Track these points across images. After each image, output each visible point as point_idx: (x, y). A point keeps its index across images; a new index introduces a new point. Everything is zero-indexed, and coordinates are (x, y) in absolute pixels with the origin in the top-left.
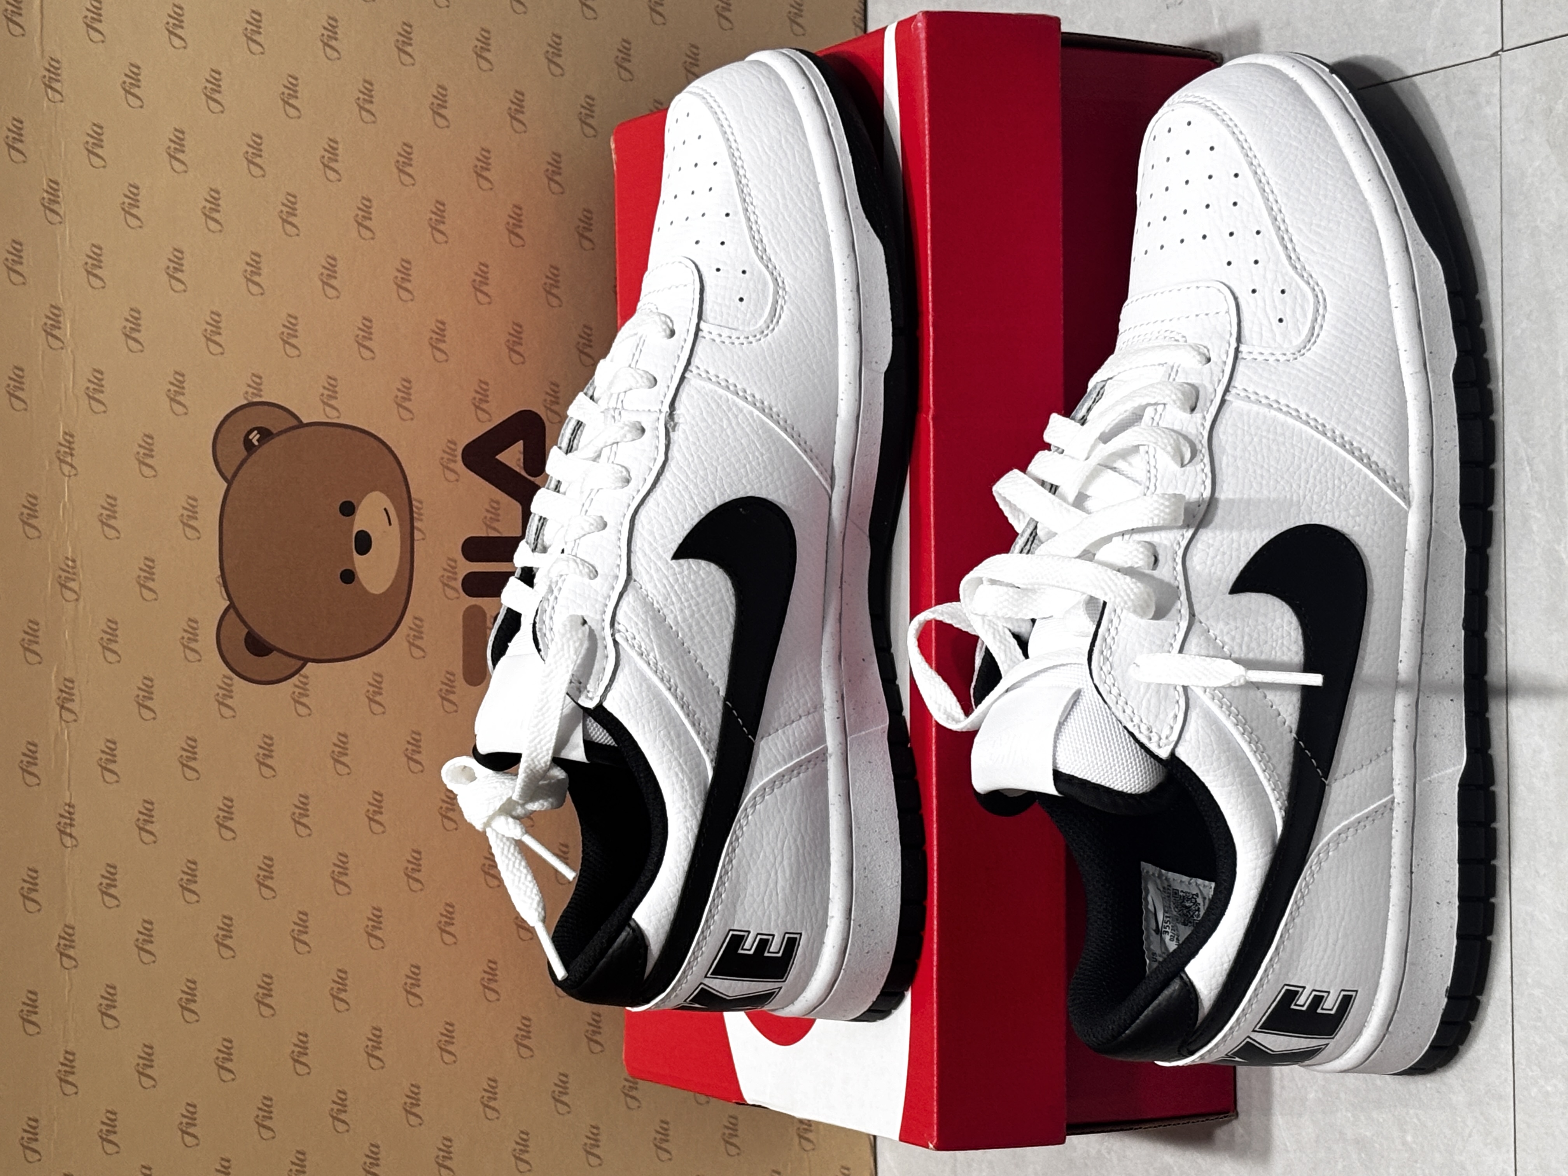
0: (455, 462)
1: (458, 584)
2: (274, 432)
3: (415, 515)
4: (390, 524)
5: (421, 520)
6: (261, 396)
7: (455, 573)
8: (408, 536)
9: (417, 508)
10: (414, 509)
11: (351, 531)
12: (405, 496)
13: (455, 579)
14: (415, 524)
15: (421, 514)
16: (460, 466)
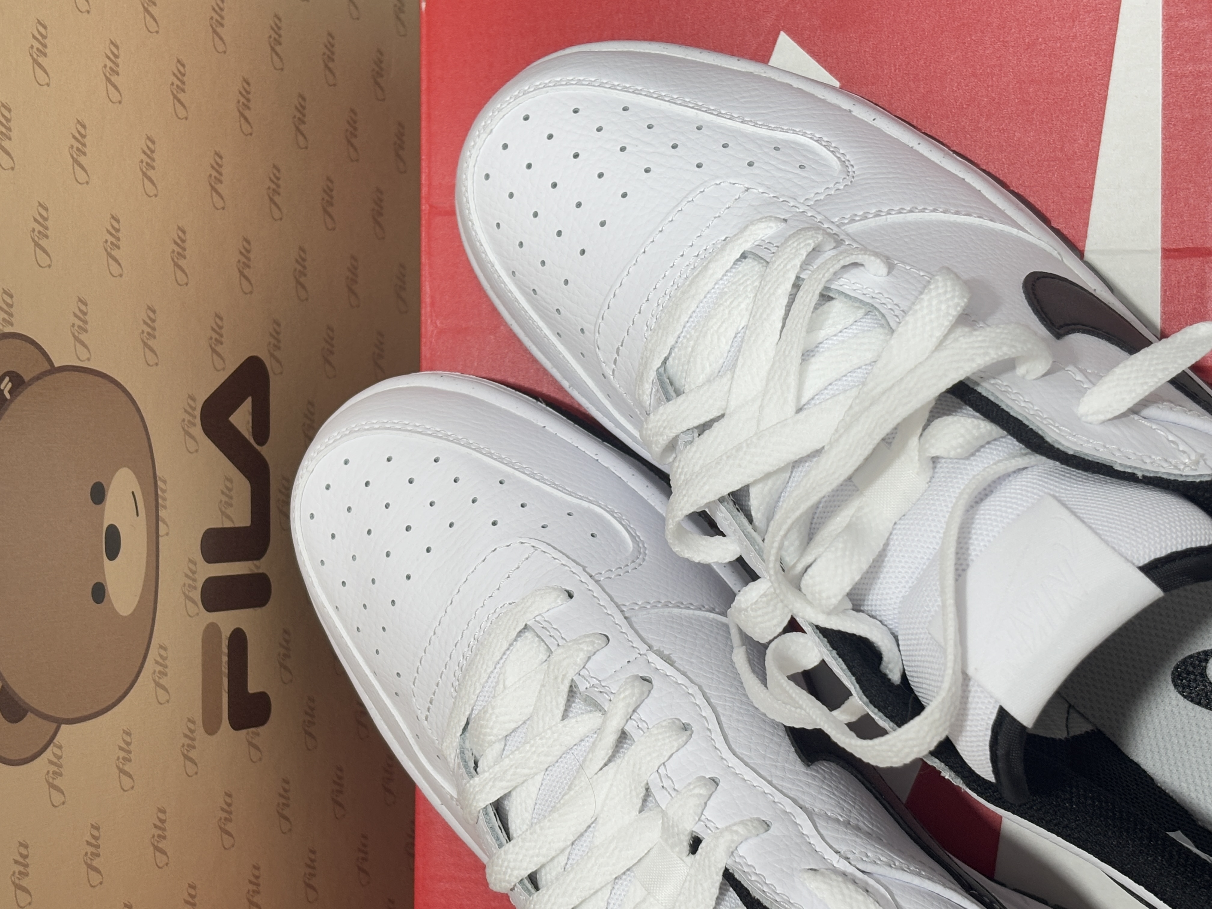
0: (194, 425)
1: (197, 595)
2: (26, 378)
3: (160, 501)
4: (138, 515)
5: (165, 507)
6: (12, 324)
7: (195, 580)
8: (153, 530)
9: (162, 490)
10: (159, 492)
11: (102, 527)
12: (151, 473)
13: (195, 588)
14: (161, 514)
15: (165, 499)
16: (198, 430)
